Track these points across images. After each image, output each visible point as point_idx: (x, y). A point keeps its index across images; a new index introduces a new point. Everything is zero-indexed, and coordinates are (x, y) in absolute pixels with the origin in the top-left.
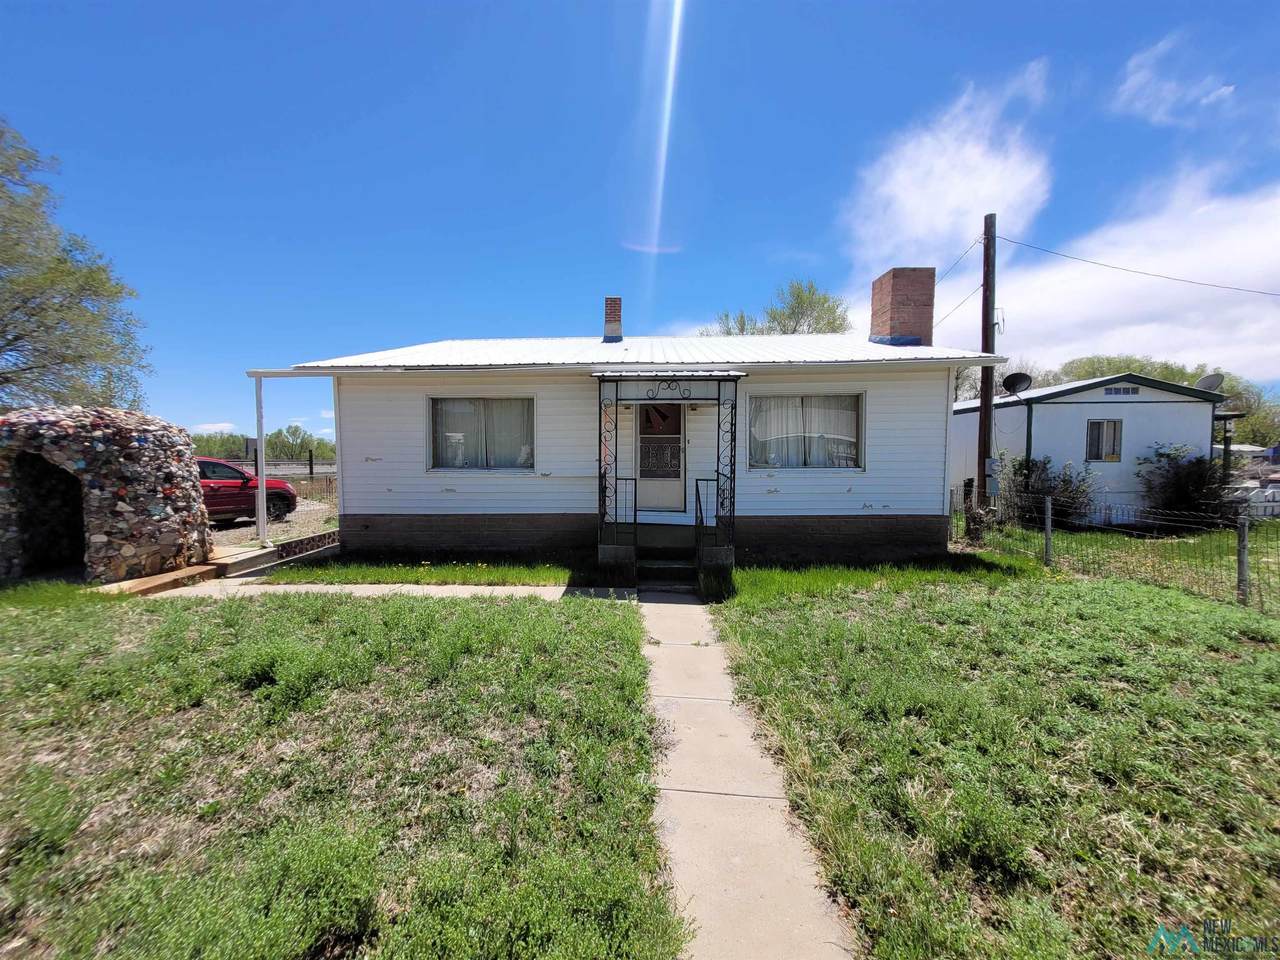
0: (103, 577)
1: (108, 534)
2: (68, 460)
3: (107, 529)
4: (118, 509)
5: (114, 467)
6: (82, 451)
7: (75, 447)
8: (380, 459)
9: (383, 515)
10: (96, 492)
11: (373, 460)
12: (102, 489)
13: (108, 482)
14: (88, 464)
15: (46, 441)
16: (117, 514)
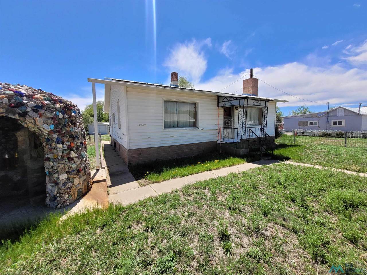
0: (68, 201)
1: (67, 172)
2: (44, 124)
3: (67, 170)
4: (71, 156)
5: (67, 129)
6: (52, 118)
7: (48, 115)
8: (145, 125)
9: (147, 148)
10: (60, 146)
11: (142, 125)
12: (63, 144)
13: (66, 139)
14: (56, 127)
15: (29, 109)
16: (70, 159)
